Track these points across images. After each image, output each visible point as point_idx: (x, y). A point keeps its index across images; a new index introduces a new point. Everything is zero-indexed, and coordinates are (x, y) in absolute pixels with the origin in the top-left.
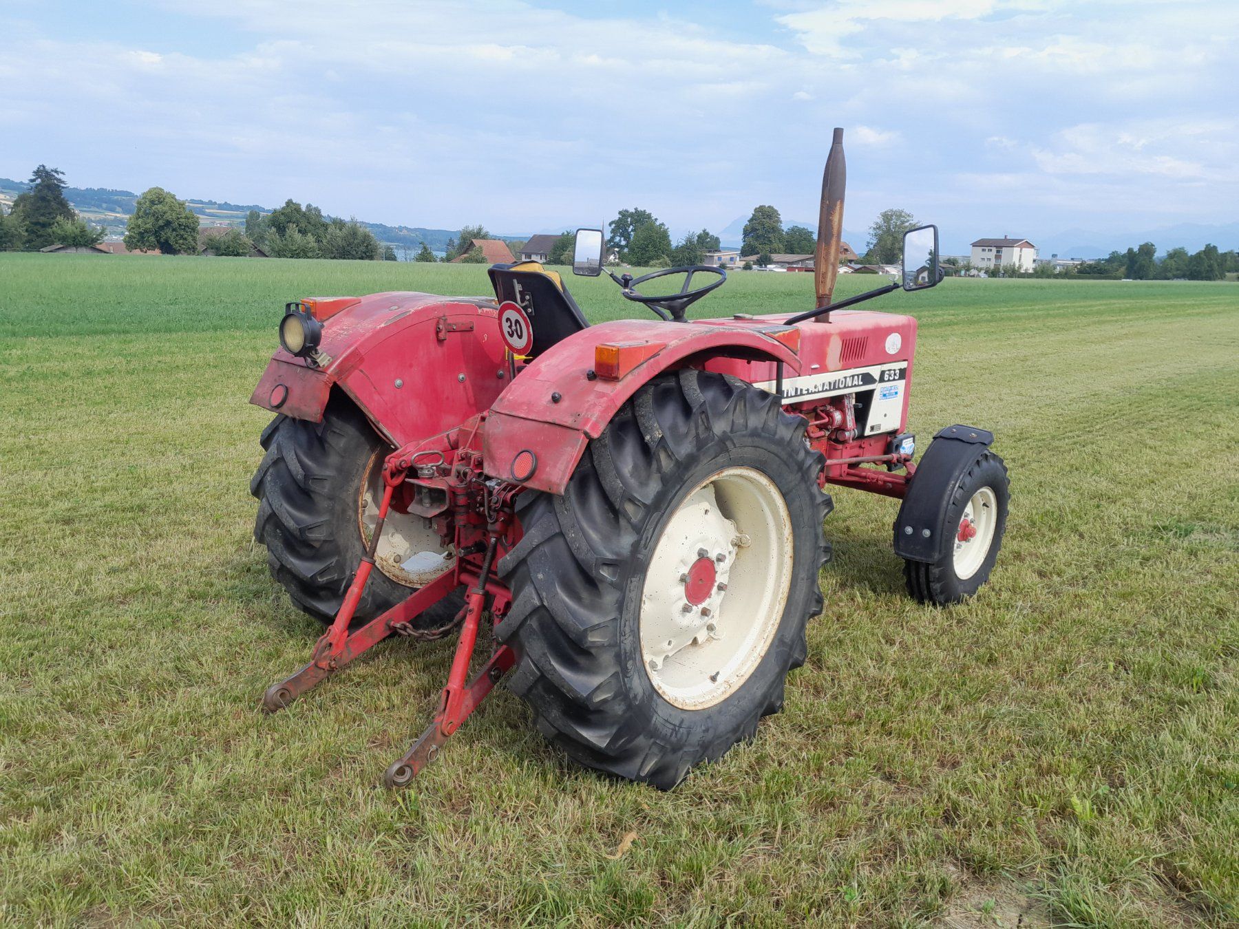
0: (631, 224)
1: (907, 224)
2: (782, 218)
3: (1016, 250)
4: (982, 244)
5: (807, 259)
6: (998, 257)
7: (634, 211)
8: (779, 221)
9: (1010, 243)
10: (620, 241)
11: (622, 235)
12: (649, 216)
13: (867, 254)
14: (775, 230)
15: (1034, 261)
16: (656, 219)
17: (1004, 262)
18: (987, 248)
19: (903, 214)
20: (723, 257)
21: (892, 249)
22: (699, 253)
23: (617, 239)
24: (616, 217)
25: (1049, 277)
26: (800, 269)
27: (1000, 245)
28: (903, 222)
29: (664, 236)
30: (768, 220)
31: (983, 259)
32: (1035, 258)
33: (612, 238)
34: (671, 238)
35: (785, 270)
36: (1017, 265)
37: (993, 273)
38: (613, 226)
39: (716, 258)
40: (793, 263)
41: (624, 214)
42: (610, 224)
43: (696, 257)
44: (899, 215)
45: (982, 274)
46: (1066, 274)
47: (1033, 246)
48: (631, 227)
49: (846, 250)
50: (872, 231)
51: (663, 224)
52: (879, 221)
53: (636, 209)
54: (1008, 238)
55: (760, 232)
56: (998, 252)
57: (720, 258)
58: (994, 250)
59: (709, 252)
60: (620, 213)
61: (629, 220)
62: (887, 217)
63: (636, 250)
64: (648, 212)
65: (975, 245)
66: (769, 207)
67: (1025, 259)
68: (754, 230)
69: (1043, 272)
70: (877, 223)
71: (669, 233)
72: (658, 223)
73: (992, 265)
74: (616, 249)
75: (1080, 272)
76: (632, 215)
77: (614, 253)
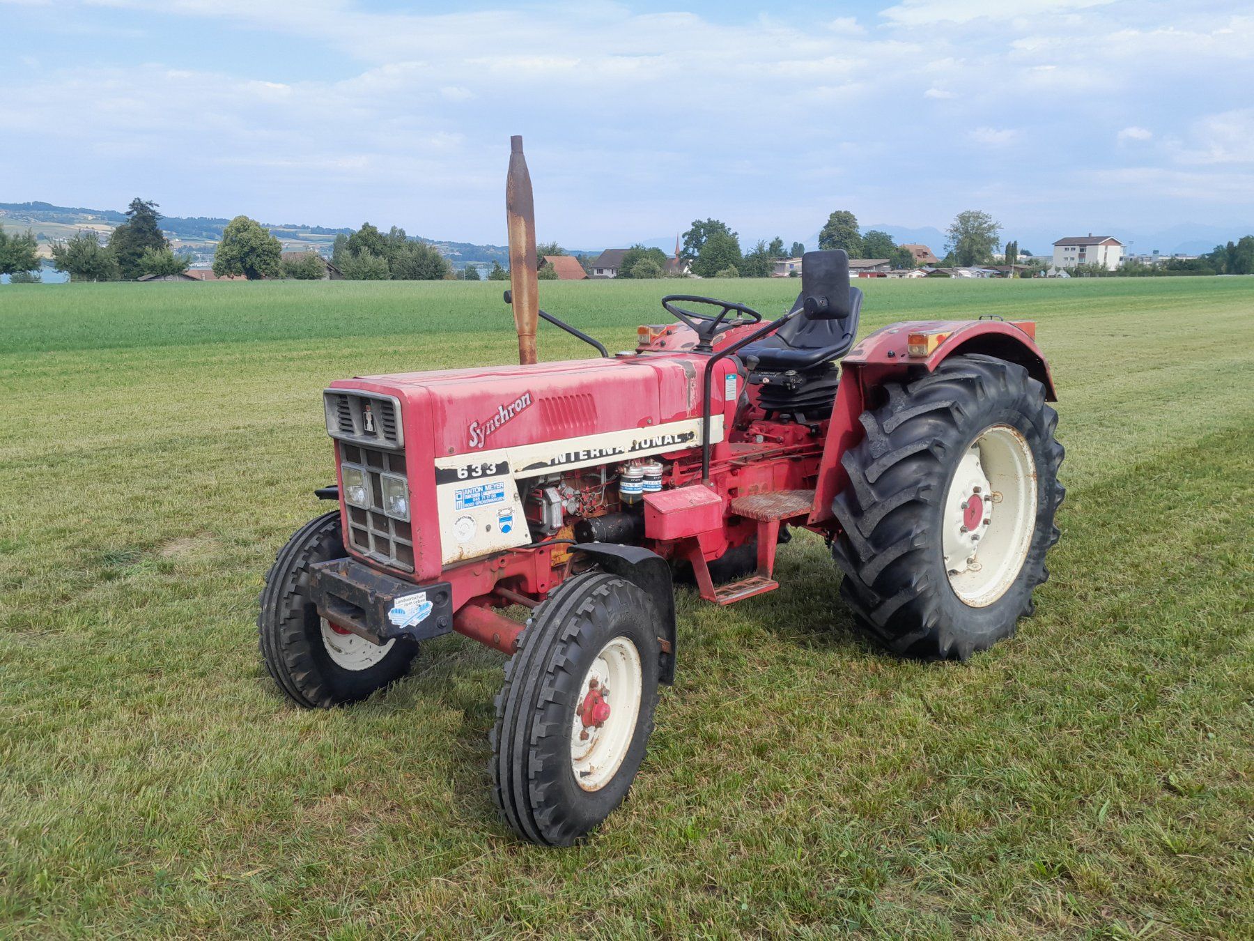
0: (705, 235)
1: (985, 225)
2: (859, 223)
3: (1101, 249)
4: (1065, 243)
5: (885, 264)
6: (1082, 256)
7: (707, 222)
8: (856, 226)
9: (1095, 241)
10: (693, 252)
11: (695, 246)
12: (723, 226)
13: (947, 258)
14: (851, 235)
15: (1121, 259)
16: (729, 229)
17: (1088, 261)
18: (1070, 247)
19: (981, 215)
20: (795, 265)
21: (970, 252)
22: (769, 262)
23: (691, 250)
24: (690, 228)
25: (1133, 274)
26: (872, 275)
27: (1083, 244)
28: (981, 224)
29: (734, 246)
30: (844, 226)
31: (1066, 259)
32: (1122, 255)
33: (685, 250)
34: (741, 247)
35: (857, 276)
36: (1101, 263)
37: (1076, 273)
38: (686, 238)
39: (787, 266)
40: (865, 268)
41: (698, 225)
42: (683, 236)
43: (766, 266)
44: (977, 216)
45: (1064, 274)
46: (1153, 272)
47: (1119, 244)
48: (705, 238)
49: (925, 253)
50: (949, 234)
51: (736, 234)
52: (955, 223)
53: (709, 219)
54: (1092, 236)
55: (836, 238)
56: (1082, 250)
57: (792, 266)
58: (1078, 248)
59: (781, 259)
60: (693, 224)
61: (702, 231)
62: (964, 219)
63: (706, 260)
64: (721, 222)
65: (1057, 244)
66: (846, 212)
67: (1111, 257)
68: (830, 236)
69: (1130, 269)
70: (954, 226)
71: (739, 243)
72: (731, 233)
73: (1073, 264)
74: (691, 260)
75: (1171, 268)
76: (704, 226)
77: (687, 264)
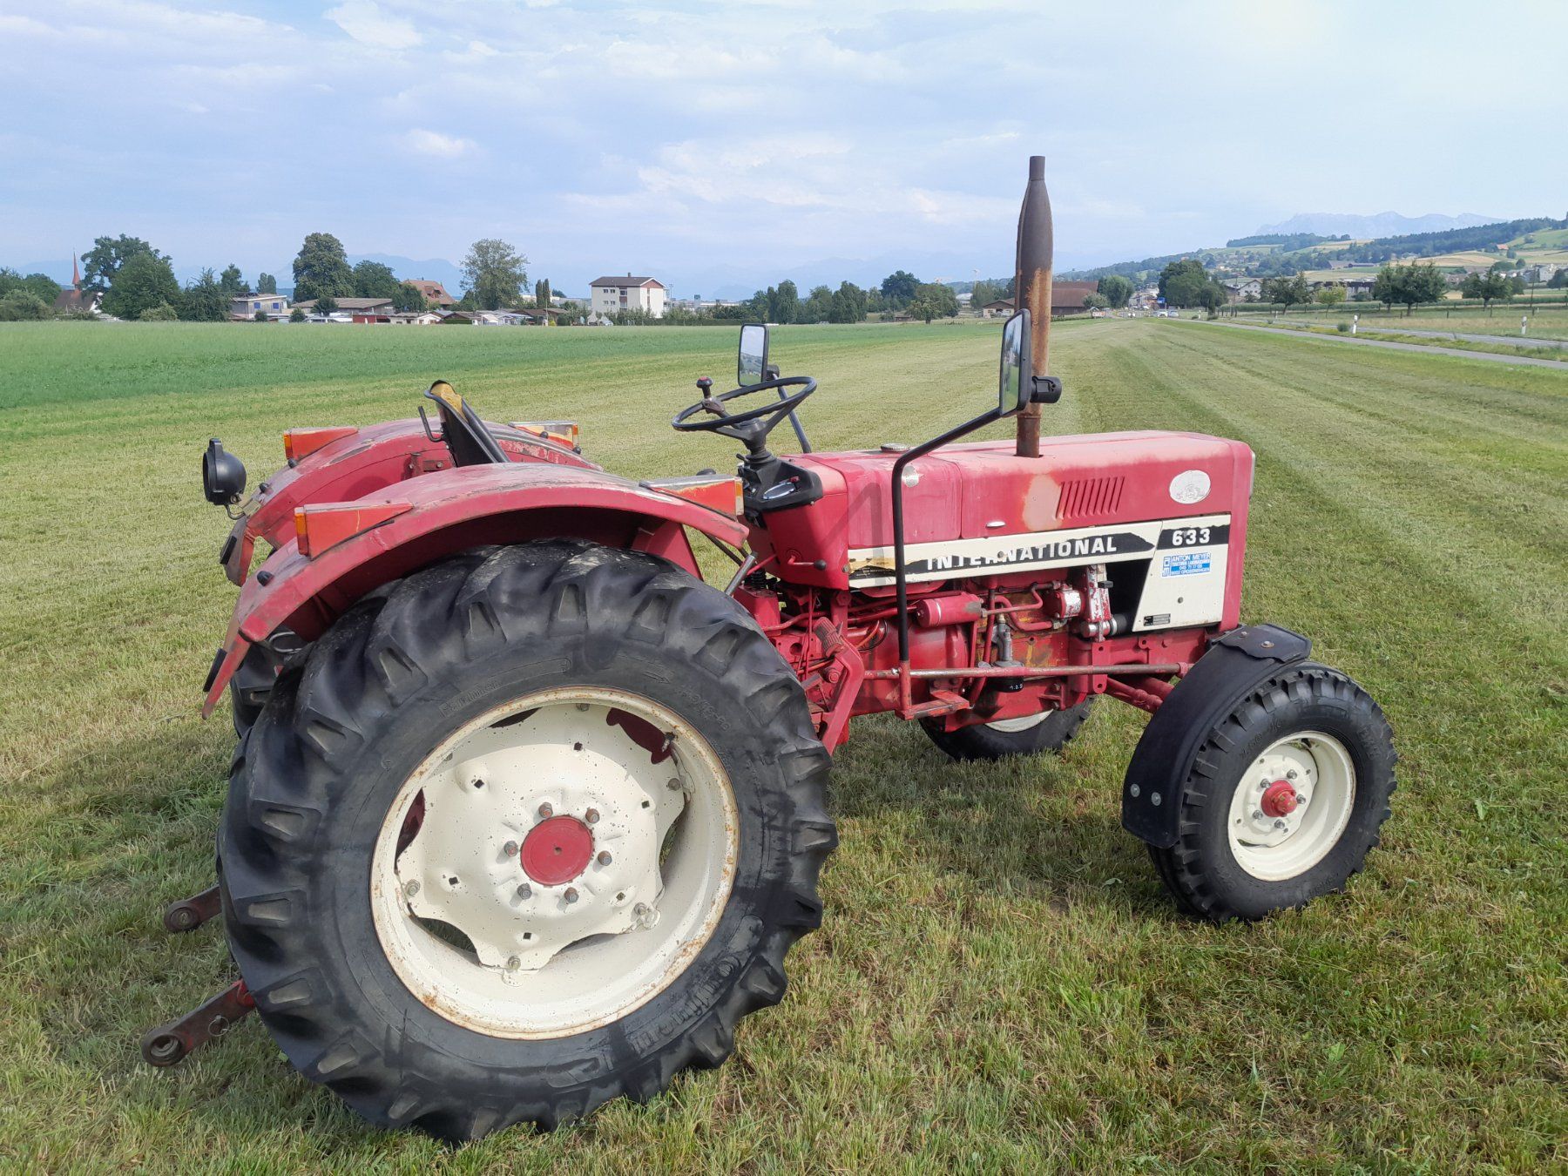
0: (118, 258)
1: (508, 258)
2: (347, 249)
3: (643, 291)
4: (602, 283)
5: (386, 304)
6: (623, 300)
7: (119, 239)
8: (342, 254)
9: (636, 283)
10: (102, 281)
11: (104, 273)
12: (145, 246)
13: (465, 297)
14: (338, 265)
15: (665, 304)
16: (157, 251)
17: (631, 305)
18: (609, 289)
19: (501, 246)
20: (262, 304)
21: (493, 291)
22: (222, 299)
23: (97, 279)
24: (92, 247)
25: (681, 323)
26: (371, 319)
27: (624, 285)
28: (503, 257)
29: (166, 274)
30: (326, 253)
31: (606, 302)
32: (665, 299)
33: (88, 279)
34: (176, 277)
35: (351, 320)
36: (645, 309)
37: (620, 320)
38: (88, 261)
39: (251, 305)
40: (361, 310)
41: (104, 244)
42: (83, 259)
43: (218, 303)
44: (497, 246)
45: (607, 322)
46: (699, 320)
47: (662, 286)
48: (119, 262)
49: (438, 292)
50: (464, 268)
51: (168, 258)
52: (471, 254)
53: (122, 236)
54: (632, 276)
55: (317, 269)
56: (622, 293)
57: (257, 305)
58: (618, 290)
59: (240, 296)
60: (97, 241)
61: (113, 252)
62: (481, 249)
63: (123, 294)
64: (142, 240)
65: (595, 285)
66: (327, 235)
67: (654, 302)
68: (308, 266)
69: (675, 317)
70: (469, 258)
71: (173, 271)
72: (160, 256)
73: (616, 309)
74: (100, 294)
75: (717, 316)
76: (116, 245)
77: (94, 299)
